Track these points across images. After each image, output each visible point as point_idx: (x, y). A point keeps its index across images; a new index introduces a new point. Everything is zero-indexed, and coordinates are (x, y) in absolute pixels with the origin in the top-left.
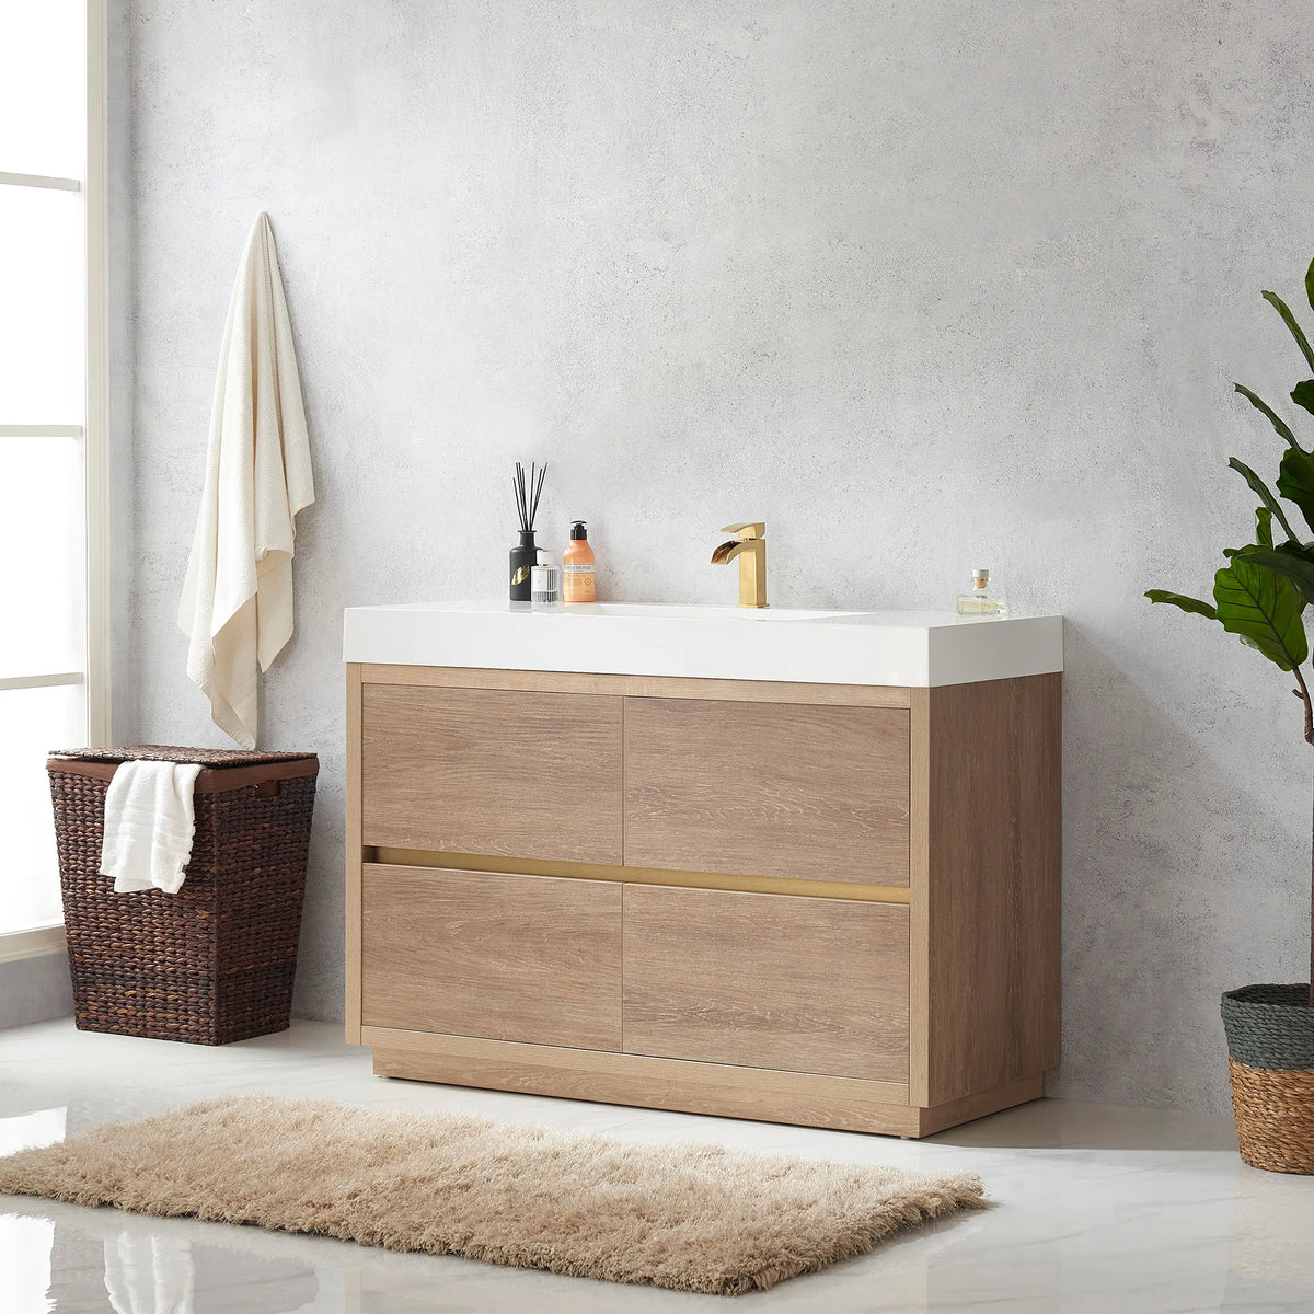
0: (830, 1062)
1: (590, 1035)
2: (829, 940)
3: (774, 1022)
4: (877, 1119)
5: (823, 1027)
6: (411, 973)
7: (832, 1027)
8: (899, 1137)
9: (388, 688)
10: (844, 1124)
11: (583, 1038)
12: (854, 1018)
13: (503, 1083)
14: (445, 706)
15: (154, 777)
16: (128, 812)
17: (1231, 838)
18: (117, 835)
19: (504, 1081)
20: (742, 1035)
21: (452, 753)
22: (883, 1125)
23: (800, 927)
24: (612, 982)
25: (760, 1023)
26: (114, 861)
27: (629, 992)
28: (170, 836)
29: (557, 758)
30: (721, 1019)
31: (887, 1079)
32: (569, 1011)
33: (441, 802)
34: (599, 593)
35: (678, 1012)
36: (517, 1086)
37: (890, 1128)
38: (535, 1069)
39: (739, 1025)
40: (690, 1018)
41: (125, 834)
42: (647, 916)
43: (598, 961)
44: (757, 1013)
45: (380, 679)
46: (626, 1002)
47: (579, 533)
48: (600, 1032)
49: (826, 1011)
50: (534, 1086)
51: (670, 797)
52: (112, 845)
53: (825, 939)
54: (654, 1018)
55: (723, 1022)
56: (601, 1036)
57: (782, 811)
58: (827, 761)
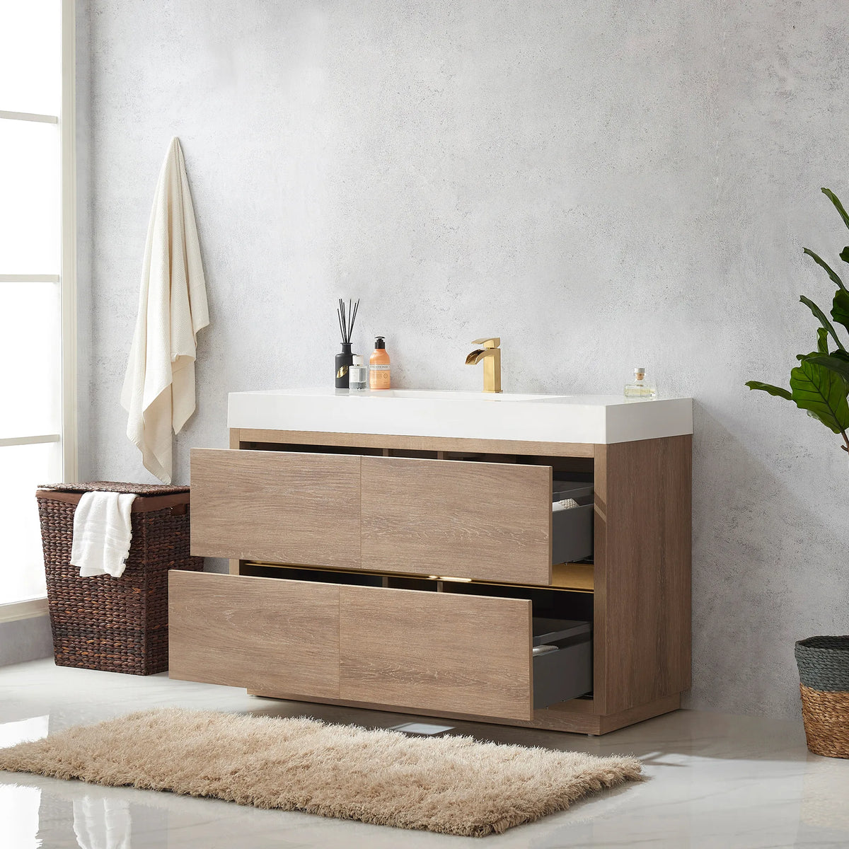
0: (477, 706)
1: (319, 687)
2: (476, 624)
3: (440, 679)
5: (472, 682)
6: (201, 645)
7: (479, 683)
11: (314, 689)
12: (495, 677)
20: (418, 688)
23: (456, 615)
24: (333, 651)
25: (431, 679)
27: (343, 658)
30: (402, 677)
32: (305, 671)
35: (376, 671)
39: (417, 681)
40: (385, 676)
42: (356, 607)
43: (323, 637)
44: (428, 672)
46: (341, 665)
48: (325, 685)
49: (474, 672)
53: (473, 623)
54: (361, 676)
55: (406, 679)
56: (325, 687)
57: (466, 533)
58: (495, 500)
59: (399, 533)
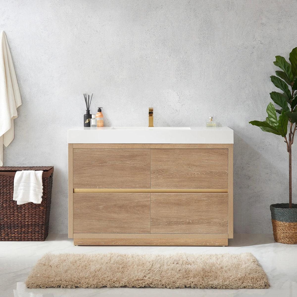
0: (208, 231)
1: (141, 230)
2: (207, 203)
3: (192, 223)
4: (217, 242)
5: (205, 223)
6: (89, 219)
7: (208, 223)
8: (222, 246)
9: (81, 149)
10: (208, 244)
12: (214, 220)
13: (113, 244)
14: (99, 153)
15: (29, 174)
16: (22, 184)
17: (268, 173)
18: (17, 190)
19: (113, 243)
20: (184, 226)
21: (100, 165)
22: (219, 244)
23: (199, 200)
24: (147, 217)
25: (189, 223)
26: (17, 197)
27: (152, 219)
28: (37, 189)
29: (131, 164)
30: (177, 223)
31: (222, 233)
33: (97, 177)
34: (105, 125)
35: (166, 222)
36: (117, 244)
37: (221, 244)
38: (122, 239)
39: (183, 224)
40: (170, 223)
41: (21, 190)
42: (158, 200)
43: (144, 212)
44: (188, 221)
45: (79, 147)
47: (100, 110)
48: (144, 229)
49: (206, 219)
50: (122, 244)
51: (164, 172)
52: (16, 193)
53: (206, 203)
54: (159, 224)
55: (178, 224)
56: (144, 230)
57: (195, 173)
58: (206, 161)
59: (167, 175)
